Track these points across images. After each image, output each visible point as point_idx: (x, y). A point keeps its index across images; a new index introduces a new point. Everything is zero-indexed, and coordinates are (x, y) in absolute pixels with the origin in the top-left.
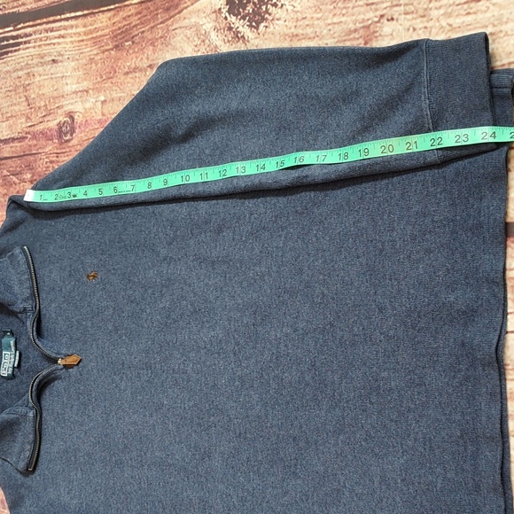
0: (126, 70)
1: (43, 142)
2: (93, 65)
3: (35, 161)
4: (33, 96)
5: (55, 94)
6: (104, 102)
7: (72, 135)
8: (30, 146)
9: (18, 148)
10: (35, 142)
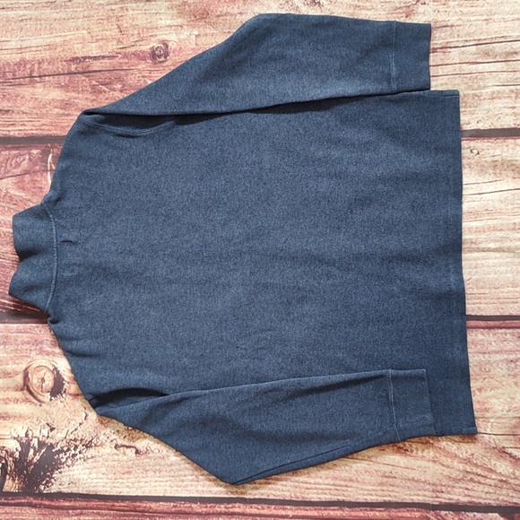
0: (219, 13)
1: (134, 61)
2: (187, 7)
3: (127, 75)
4: (125, 25)
5: (149, 25)
6: (197, 36)
7: (166, 57)
8: (121, 63)
9: (108, 64)
10: (126, 60)
